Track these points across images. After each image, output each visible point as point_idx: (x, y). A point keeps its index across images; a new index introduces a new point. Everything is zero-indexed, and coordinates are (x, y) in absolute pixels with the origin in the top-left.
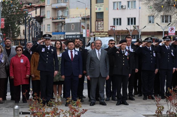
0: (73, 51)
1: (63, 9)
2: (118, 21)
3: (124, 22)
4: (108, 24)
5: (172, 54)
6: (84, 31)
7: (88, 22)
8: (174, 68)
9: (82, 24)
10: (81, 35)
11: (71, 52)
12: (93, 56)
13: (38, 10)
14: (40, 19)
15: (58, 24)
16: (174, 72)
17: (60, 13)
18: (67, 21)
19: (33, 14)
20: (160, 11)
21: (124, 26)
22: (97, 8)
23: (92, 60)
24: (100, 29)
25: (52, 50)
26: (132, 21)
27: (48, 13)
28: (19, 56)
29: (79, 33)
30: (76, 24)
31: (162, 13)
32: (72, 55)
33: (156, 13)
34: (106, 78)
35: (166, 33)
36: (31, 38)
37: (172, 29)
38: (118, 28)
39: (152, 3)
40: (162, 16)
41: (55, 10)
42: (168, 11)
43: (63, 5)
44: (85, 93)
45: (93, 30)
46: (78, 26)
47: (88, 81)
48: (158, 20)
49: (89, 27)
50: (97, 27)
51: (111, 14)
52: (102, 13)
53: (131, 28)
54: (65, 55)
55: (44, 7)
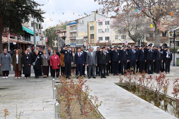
0: (80, 53)
1: (75, 33)
2: (101, 38)
3: (104, 39)
4: (96, 40)
5: (127, 53)
6: (85, 43)
7: (87, 39)
8: (128, 61)
9: (84, 40)
10: (84, 45)
11: (79, 53)
12: (89, 55)
13: (63, 33)
14: (64, 38)
15: (73, 40)
16: (128, 62)
17: (74, 35)
18: (77, 39)
19: (61, 35)
20: (121, 33)
21: (104, 41)
22: (91, 32)
23: (89, 57)
24: (93, 42)
25: (70, 52)
26: (107, 38)
27: (68, 35)
28: (55, 55)
29: (82, 44)
30: (81, 40)
31: (122, 34)
32: (79, 54)
33: (119, 34)
34: (95, 65)
35: (124, 44)
36: (60, 47)
37: (126, 42)
38: (101, 42)
39: (117, 30)
40: (122, 36)
41: (71, 33)
42: (124, 33)
43: (75, 31)
44: (86, 72)
45: (89, 43)
46: (82, 41)
47: (87, 67)
48: (120, 38)
49: (87, 41)
50: (91, 41)
51: (98, 35)
52: (93, 35)
53: (107, 41)
54: (76, 55)
55: (66, 32)
